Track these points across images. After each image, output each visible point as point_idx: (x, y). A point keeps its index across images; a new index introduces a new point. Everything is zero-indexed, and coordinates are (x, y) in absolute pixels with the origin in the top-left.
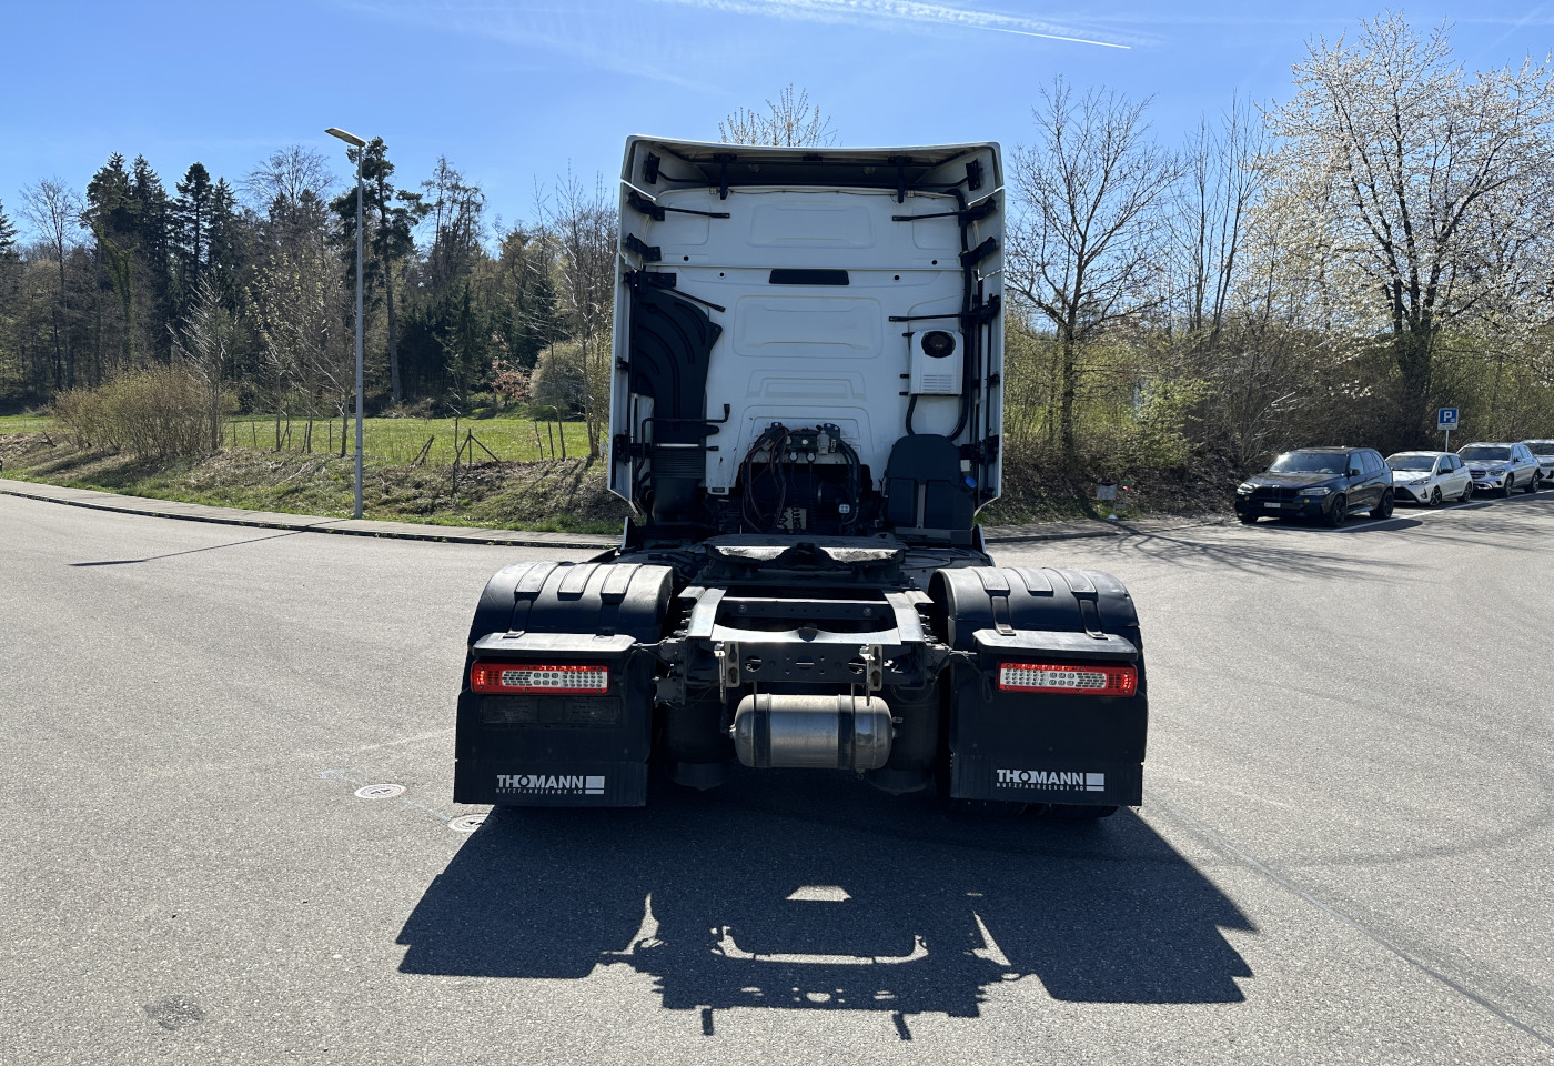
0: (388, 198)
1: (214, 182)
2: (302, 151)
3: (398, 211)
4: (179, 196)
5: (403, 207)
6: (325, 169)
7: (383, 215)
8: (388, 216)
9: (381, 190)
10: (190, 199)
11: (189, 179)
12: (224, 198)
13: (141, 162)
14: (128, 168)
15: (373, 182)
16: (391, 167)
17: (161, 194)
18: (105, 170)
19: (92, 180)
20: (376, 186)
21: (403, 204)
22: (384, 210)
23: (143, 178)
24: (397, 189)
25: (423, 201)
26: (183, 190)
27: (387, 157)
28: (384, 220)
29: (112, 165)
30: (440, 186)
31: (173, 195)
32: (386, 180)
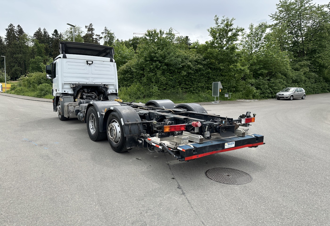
1: (59, 33)
4: (52, 36)
5: (97, 38)
8: (93, 39)
10: (54, 37)
11: (54, 32)
12: (61, 36)
13: (44, 29)
14: (42, 31)
16: (94, 29)
17: (49, 36)
18: (37, 31)
19: (34, 33)
20: (91, 33)
21: (97, 37)
23: (45, 32)
25: (100, 36)
26: (53, 35)
27: (93, 27)
29: (39, 30)
30: (105, 33)
31: (51, 36)
32: (93, 32)
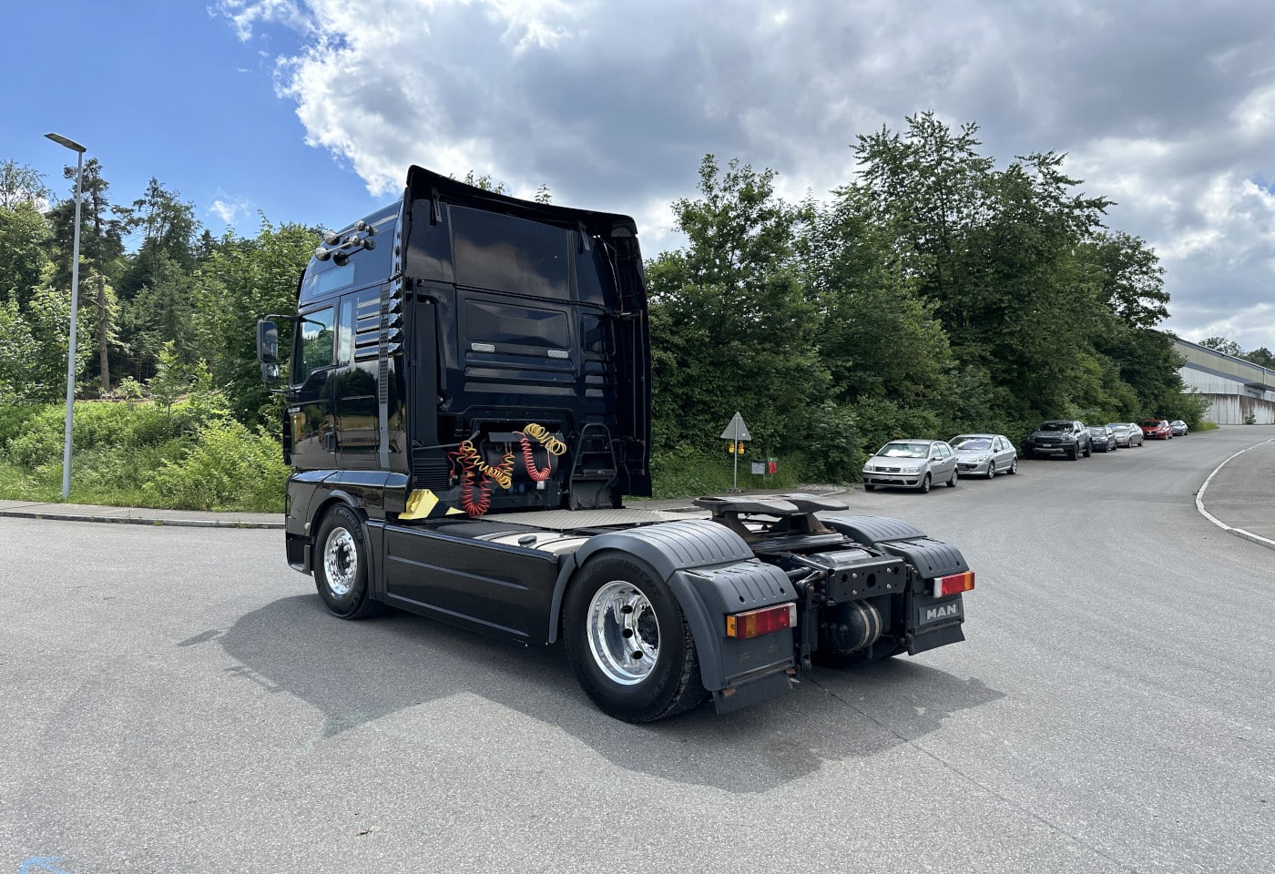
0: (103, 210)
2: (17, 166)
3: (113, 222)
5: (117, 219)
6: (39, 184)
7: (97, 224)
8: (101, 226)
9: (96, 205)
15: (88, 195)
16: (106, 184)
20: (90, 200)
21: (117, 217)
22: (98, 221)
24: (112, 203)
25: (136, 215)
27: (101, 175)
28: (97, 230)
30: (153, 205)
32: (102, 194)
